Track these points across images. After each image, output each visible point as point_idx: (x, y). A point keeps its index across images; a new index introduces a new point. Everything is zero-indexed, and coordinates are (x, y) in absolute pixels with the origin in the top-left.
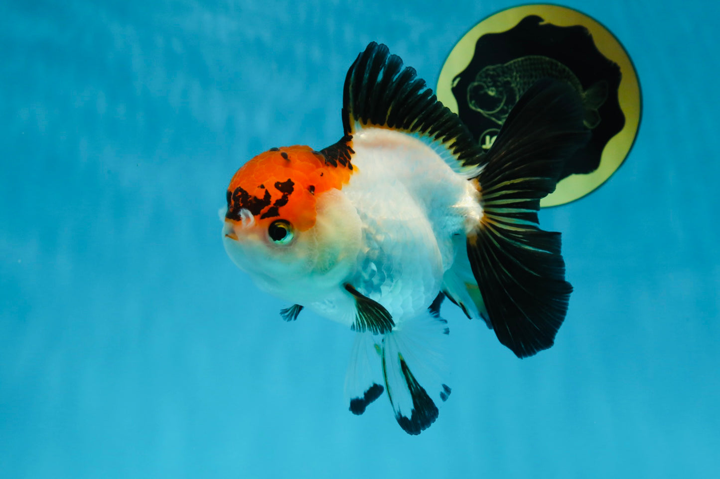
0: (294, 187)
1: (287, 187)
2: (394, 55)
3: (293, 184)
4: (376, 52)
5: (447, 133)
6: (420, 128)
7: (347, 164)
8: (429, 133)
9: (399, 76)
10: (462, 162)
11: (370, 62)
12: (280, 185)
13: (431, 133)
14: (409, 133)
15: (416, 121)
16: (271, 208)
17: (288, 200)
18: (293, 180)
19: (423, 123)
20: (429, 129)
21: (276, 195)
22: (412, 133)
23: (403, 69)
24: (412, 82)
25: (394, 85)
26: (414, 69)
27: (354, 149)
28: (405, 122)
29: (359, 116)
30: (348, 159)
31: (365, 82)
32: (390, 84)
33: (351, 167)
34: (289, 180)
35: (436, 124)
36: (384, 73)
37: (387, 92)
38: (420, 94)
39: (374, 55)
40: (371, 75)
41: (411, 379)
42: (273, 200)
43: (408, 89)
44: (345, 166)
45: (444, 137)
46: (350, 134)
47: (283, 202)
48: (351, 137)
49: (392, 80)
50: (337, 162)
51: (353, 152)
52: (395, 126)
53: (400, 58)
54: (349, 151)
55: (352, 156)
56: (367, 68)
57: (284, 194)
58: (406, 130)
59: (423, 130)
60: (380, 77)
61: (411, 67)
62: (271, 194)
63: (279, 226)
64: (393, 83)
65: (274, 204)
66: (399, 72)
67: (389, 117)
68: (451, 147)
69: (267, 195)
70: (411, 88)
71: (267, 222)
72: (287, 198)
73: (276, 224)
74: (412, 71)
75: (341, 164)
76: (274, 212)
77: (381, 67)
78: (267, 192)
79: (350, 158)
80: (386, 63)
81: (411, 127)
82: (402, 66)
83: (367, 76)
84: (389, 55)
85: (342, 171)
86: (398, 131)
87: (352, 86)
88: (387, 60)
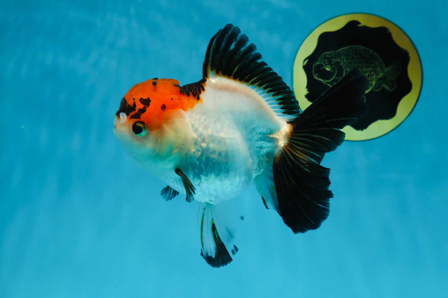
0: (150, 103)
1: (146, 102)
2: (244, 35)
3: (150, 101)
4: (232, 30)
5: (277, 91)
6: (257, 83)
7: (196, 97)
8: (264, 88)
9: (245, 49)
10: (283, 110)
11: (227, 36)
12: (142, 100)
13: (265, 88)
14: (248, 85)
15: (255, 78)
16: (136, 113)
17: (146, 110)
18: (151, 99)
19: (260, 81)
20: (264, 86)
21: (140, 106)
22: (251, 86)
23: (248, 44)
24: (254, 53)
25: (242, 53)
26: (255, 45)
27: (205, 88)
28: (246, 78)
29: (214, 68)
30: (198, 93)
31: (222, 48)
32: (239, 52)
33: (198, 99)
34: (149, 98)
35: (270, 83)
36: (235, 45)
37: (236, 57)
38: (259, 63)
39: (230, 32)
40: (226, 44)
41: (217, 236)
42: (137, 108)
43: (251, 57)
44: (195, 97)
45: (274, 93)
46: (206, 79)
47: (143, 111)
48: (206, 80)
49: (240, 50)
50: (191, 94)
51: (204, 90)
52: (238, 79)
53: (247, 37)
54: (201, 89)
55: (202, 92)
56: (225, 40)
57: (144, 106)
58: (246, 83)
59: (260, 85)
60: (232, 47)
61: (253, 44)
62: (136, 104)
63: (138, 125)
64: (241, 52)
65: (138, 111)
66: (245, 46)
67: (235, 73)
68: (278, 100)
69: (135, 105)
70: (252, 57)
71: (133, 121)
72: (146, 109)
73: (137, 124)
74: (254, 47)
75: (193, 96)
76: (137, 116)
77: (233, 41)
78: (135, 103)
79: (200, 93)
80: (238, 39)
81: (250, 82)
82: (248, 42)
83: (223, 44)
84: (240, 35)
85: (192, 99)
86: (240, 82)
87: (213, 49)
88: (238, 38)
